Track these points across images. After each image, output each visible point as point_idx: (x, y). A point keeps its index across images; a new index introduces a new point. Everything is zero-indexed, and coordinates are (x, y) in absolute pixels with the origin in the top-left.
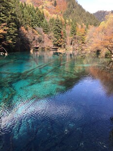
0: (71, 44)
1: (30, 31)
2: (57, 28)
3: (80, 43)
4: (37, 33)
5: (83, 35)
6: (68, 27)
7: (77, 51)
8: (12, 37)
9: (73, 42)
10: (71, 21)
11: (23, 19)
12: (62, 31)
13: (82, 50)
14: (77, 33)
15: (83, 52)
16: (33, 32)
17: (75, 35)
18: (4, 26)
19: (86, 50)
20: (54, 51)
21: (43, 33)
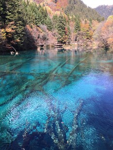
0: (76, 40)
1: (35, 29)
2: (61, 24)
3: (85, 39)
4: (41, 31)
5: (88, 31)
6: (71, 23)
7: (82, 47)
8: (19, 36)
9: (77, 38)
10: (74, 17)
11: (27, 18)
12: (66, 27)
13: (87, 46)
14: (81, 29)
15: (88, 48)
16: (37, 30)
17: (79, 30)
18: (12, 24)
19: (91, 45)
20: (59, 48)
21: (47, 31)
